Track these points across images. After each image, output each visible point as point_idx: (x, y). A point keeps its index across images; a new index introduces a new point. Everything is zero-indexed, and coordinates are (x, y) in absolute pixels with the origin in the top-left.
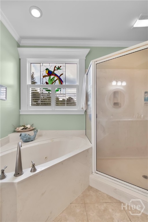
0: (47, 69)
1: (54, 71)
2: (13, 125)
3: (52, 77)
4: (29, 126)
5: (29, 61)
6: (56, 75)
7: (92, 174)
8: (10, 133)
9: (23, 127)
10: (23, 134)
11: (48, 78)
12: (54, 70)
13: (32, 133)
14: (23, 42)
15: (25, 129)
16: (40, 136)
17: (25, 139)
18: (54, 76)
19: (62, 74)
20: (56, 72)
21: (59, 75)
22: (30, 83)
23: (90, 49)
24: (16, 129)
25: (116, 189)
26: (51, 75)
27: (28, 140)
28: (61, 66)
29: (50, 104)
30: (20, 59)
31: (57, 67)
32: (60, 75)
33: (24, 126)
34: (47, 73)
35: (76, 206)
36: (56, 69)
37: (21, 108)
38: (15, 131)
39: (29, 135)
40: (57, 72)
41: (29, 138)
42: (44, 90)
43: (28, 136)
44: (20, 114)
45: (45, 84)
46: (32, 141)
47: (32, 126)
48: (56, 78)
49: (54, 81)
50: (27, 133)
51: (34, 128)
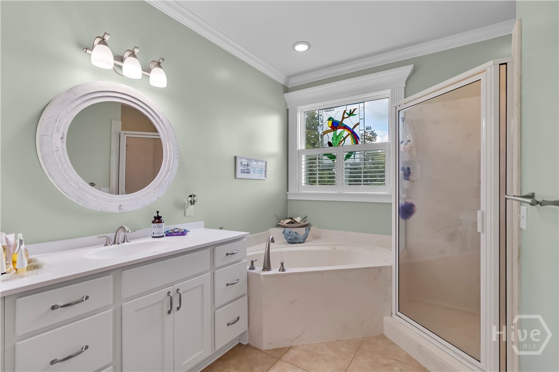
0: (330, 119)
1: (342, 120)
2: (276, 216)
3: (339, 131)
4: (298, 219)
5: (301, 110)
6: (346, 127)
7: (391, 316)
8: (272, 228)
9: (289, 221)
10: (287, 230)
11: (331, 134)
12: (343, 118)
13: (302, 231)
14: (293, 82)
15: (292, 223)
16: (317, 237)
17: (289, 238)
18: (342, 130)
19: (358, 124)
20: (346, 122)
21: (351, 127)
22: (303, 147)
23: (413, 65)
24: (280, 222)
25: (420, 346)
26: (336, 129)
27: (294, 241)
28: (355, 109)
29: (333, 181)
30: (288, 110)
31: (348, 112)
32: (354, 127)
33: (291, 218)
34: (330, 125)
35: (344, 345)
36: (346, 115)
37: (289, 190)
38: (279, 226)
39: (296, 232)
40: (348, 122)
41: (296, 238)
42: (326, 157)
43: (295, 234)
44: (288, 199)
45: (327, 145)
46: (300, 243)
47: (304, 219)
48: (346, 133)
49: (342, 138)
50: (294, 230)
51: (306, 223)
